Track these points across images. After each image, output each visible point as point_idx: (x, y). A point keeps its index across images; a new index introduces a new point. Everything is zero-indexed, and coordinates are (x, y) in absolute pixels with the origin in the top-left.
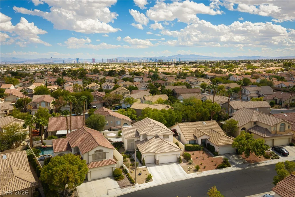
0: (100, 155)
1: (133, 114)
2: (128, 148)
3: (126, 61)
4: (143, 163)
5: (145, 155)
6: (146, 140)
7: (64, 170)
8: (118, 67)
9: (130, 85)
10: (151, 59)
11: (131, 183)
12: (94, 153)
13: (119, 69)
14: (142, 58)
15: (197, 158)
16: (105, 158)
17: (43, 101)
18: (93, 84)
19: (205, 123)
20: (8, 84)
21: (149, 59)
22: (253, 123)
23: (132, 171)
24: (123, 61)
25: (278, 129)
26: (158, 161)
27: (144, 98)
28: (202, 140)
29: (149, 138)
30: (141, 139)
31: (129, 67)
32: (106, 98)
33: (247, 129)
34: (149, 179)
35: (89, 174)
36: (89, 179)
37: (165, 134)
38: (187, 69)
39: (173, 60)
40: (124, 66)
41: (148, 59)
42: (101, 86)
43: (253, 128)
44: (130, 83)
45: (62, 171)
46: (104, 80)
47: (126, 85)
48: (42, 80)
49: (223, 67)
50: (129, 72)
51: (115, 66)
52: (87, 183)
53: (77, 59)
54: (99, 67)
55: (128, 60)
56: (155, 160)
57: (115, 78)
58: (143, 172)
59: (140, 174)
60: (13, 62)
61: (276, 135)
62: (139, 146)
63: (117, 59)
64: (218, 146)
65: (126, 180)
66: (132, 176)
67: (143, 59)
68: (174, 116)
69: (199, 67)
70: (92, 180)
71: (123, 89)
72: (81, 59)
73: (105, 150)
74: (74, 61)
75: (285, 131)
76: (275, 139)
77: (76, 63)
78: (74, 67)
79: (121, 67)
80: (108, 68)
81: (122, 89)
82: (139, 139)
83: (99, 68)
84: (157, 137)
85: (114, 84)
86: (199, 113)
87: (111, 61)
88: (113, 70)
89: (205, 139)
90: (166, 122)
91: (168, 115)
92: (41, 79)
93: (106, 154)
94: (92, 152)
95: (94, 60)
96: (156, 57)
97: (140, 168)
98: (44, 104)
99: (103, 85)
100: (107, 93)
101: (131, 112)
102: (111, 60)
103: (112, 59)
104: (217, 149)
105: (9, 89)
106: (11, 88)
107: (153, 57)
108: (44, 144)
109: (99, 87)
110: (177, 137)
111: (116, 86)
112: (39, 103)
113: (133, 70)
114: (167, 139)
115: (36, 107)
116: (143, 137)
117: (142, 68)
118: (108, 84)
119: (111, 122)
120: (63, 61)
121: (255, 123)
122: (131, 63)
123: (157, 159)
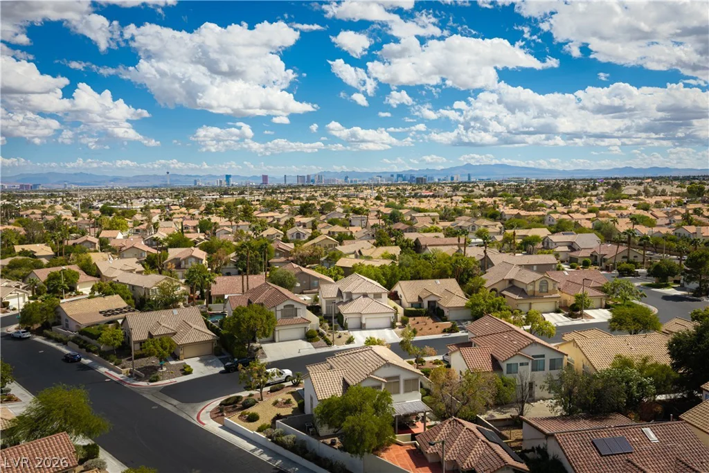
0: (291, 311)
1: (338, 273)
2: (327, 311)
3: (341, 181)
4: (344, 327)
5: (348, 316)
6: (351, 300)
7: (251, 317)
8: (321, 196)
9: (341, 232)
10: (399, 176)
11: (328, 344)
12: (283, 308)
13: (321, 200)
14: (380, 173)
15: (418, 323)
16: (296, 316)
17: (192, 256)
18: (271, 231)
19: (438, 281)
20: (108, 229)
21: (395, 177)
22: (507, 282)
23: (330, 334)
24: (334, 181)
25: (537, 289)
26: (365, 324)
27: (360, 251)
28: (429, 302)
29: (354, 297)
30: (344, 300)
31: (345, 196)
32: (295, 252)
33: (499, 290)
34: (350, 341)
35: (277, 333)
36: (277, 339)
37: (376, 291)
38: (470, 201)
39: (452, 179)
40: (333, 194)
41: (392, 176)
42: (285, 235)
43: (508, 290)
44: (342, 229)
45: (250, 319)
46: (292, 224)
47: (333, 233)
48: (169, 222)
49: (550, 197)
50: (343, 207)
51: (314, 193)
52: (274, 344)
53: (228, 177)
54: (279, 195)
55: (346, 178)
56: (361, 323)
57: (312, 218)
58: (343, 336)
59: (340, 337)
60: (82, 184)
61: (533, 296)
62: (340, 307)
63: (319, 176)
64: (448, 308)
65: (322, 342)
66: (330, 339)
67: (381, 177)
68: (397, 273)
69: (500, 197)
70: (279, 342)
71: (327, 239)
72: (235, 176)
73: (296, 306)
74: (221, 182)
75: (547, 292)
76: (532, 302)
77: (224, 184)
78: (225, 196)
79: (327, 195)
80: (299, 198)
81: (325, 238)
82: (341, 300)
83: (279, 199)
84: (365, 295)
85: (310, 231)
86: (437, 270)
87: (306, 180)
88: (311, 202)
89: (435, 302)
90: (385, 282)
91: (389, 272)
92: (166, 222)
93: (298, 310)
94: (281, 307)
95: (265, 178)
96: (411, 171)
97: (342, 332)
98: (193, 259)
99: (290, 232)
100: (298, 245)
101: (336, 272)
102: (306, 178)
103: (308, 176)
104: (446, 313)
105: (114, 238)
106: (118, 238)
107: (404, 171)
108: (210, 310)
109: (282, 236)
110: (398, 301)
111: (314, 234)
112: (184, 259)
113: (353, 202)
114: (380, 299)
115: (180, 266)
116: (347, 297)
117: (373, 197)
118: (300, 229)
119: (305, 282)
120: (195, 181)
121: (511, 281)
122: (352, 186)
123: (364, 322)
